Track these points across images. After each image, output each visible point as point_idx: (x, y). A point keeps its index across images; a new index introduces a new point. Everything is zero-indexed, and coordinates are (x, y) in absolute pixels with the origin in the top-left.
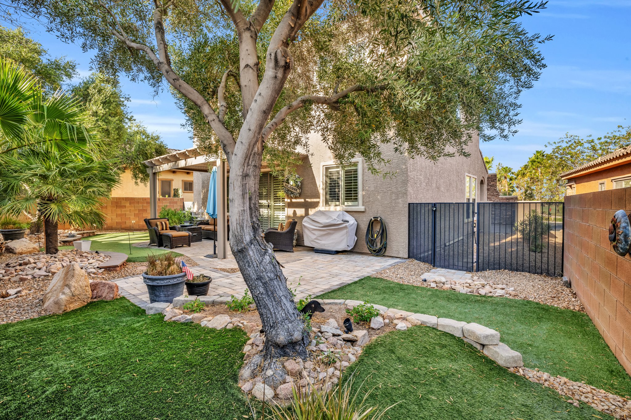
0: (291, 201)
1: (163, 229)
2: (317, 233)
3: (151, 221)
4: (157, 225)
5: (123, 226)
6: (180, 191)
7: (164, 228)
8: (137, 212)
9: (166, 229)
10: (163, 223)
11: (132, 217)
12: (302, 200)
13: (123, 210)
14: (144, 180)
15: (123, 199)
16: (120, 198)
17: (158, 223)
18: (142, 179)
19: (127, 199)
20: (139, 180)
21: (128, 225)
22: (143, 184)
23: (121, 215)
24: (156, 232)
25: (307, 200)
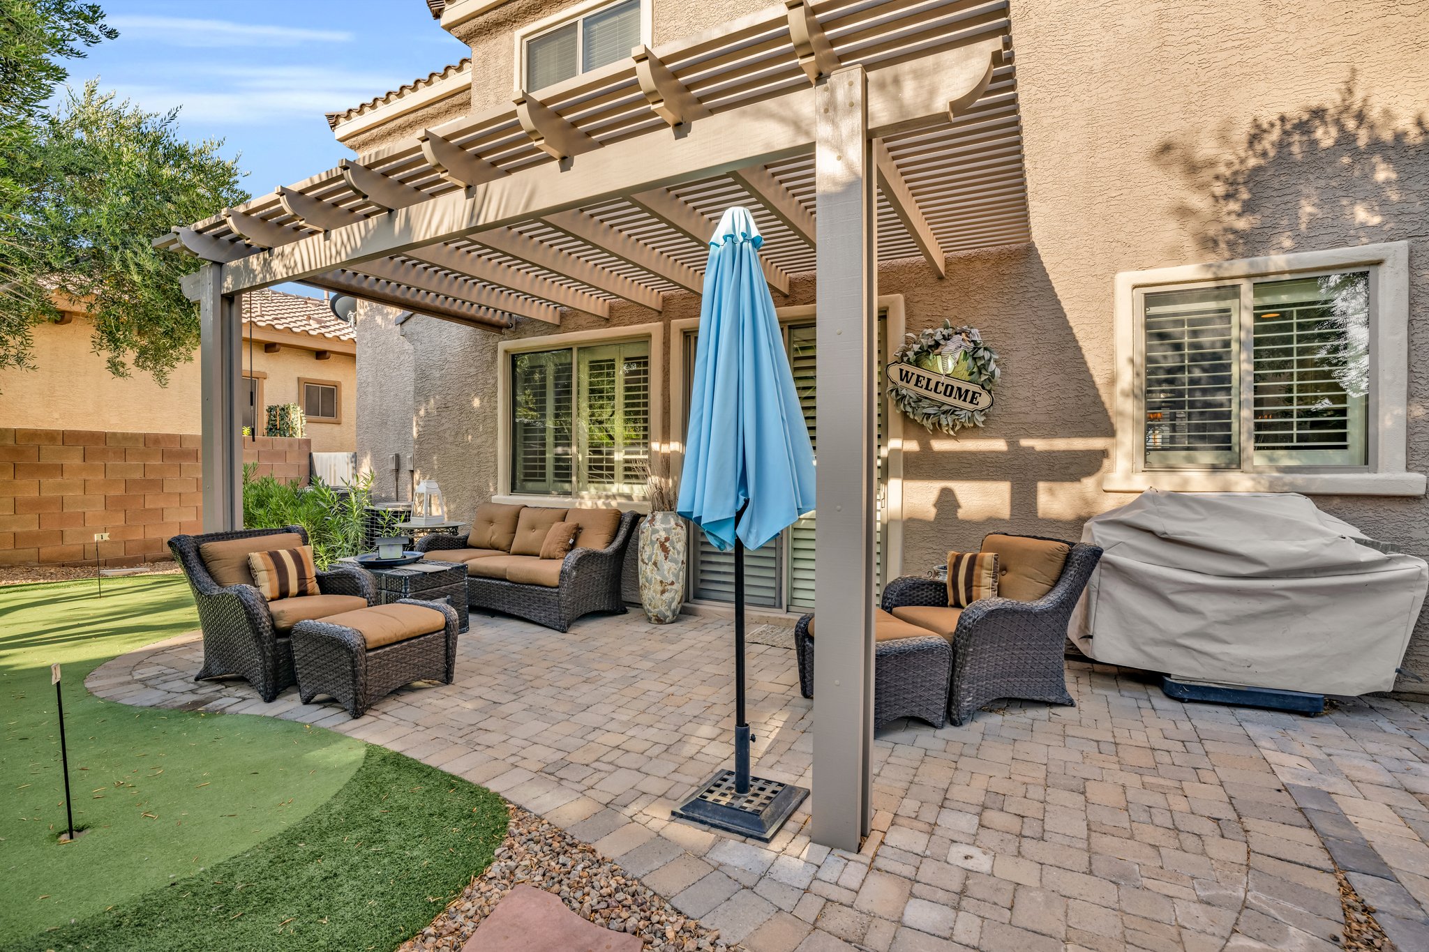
0: (925, 447)
1: (284, 594)
2: (1211, 606)
3: (211, 547)
4: (248, 572)
5: (47, 551)
6: (297, 416)
7: (293, 586)
8: (119, 491)
9: (303, 593)
10: (285, 555)
11: (95, 510)
12: (1000, 445)
13: (48, 482)
14: (154, 357)
15: (50, 436)
16: (33, 435)
17: (258, 560)
18: (143, 352)
19: (68, 439)
20: (129, 356)
21: (73, 543)
22: (148, 375)
23: (36, 505)
24: (252, 618)
25: (1025, 443)
